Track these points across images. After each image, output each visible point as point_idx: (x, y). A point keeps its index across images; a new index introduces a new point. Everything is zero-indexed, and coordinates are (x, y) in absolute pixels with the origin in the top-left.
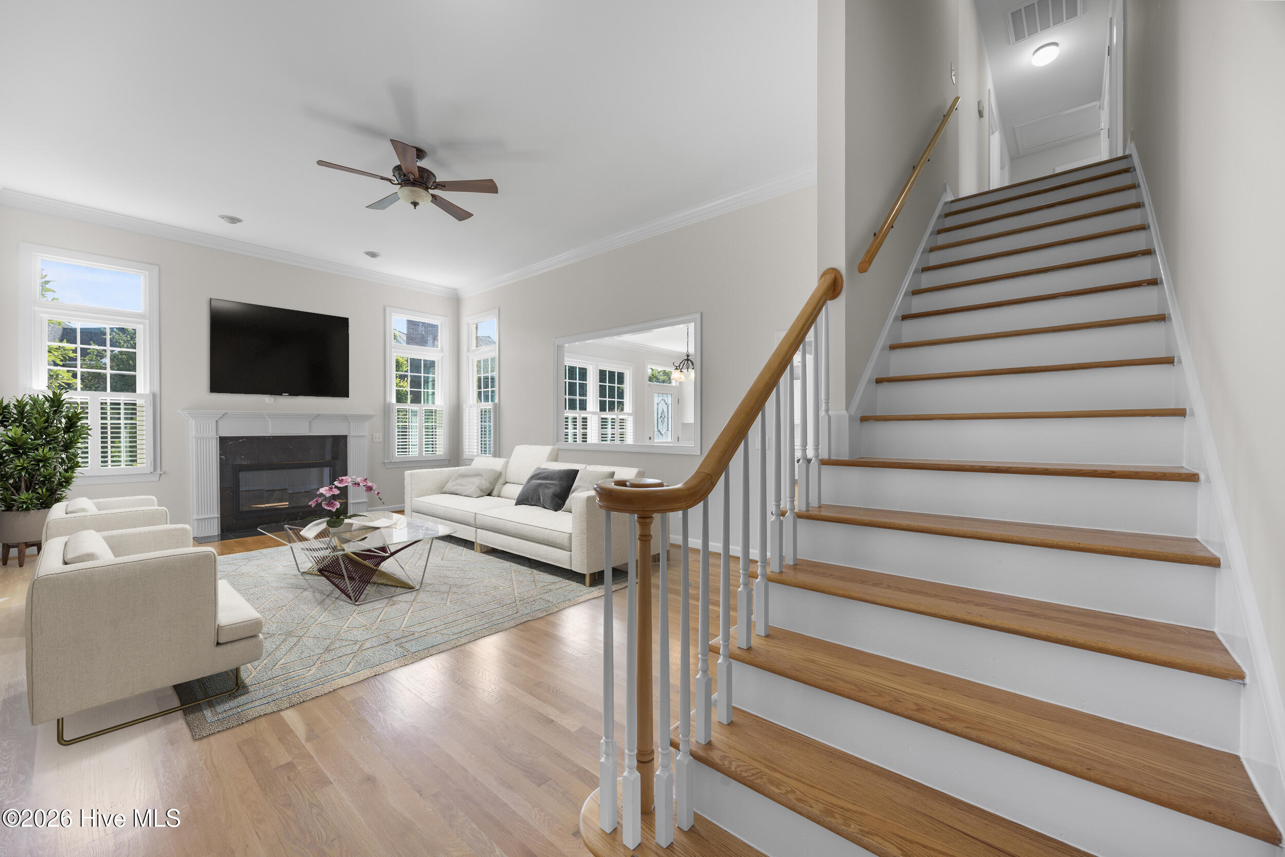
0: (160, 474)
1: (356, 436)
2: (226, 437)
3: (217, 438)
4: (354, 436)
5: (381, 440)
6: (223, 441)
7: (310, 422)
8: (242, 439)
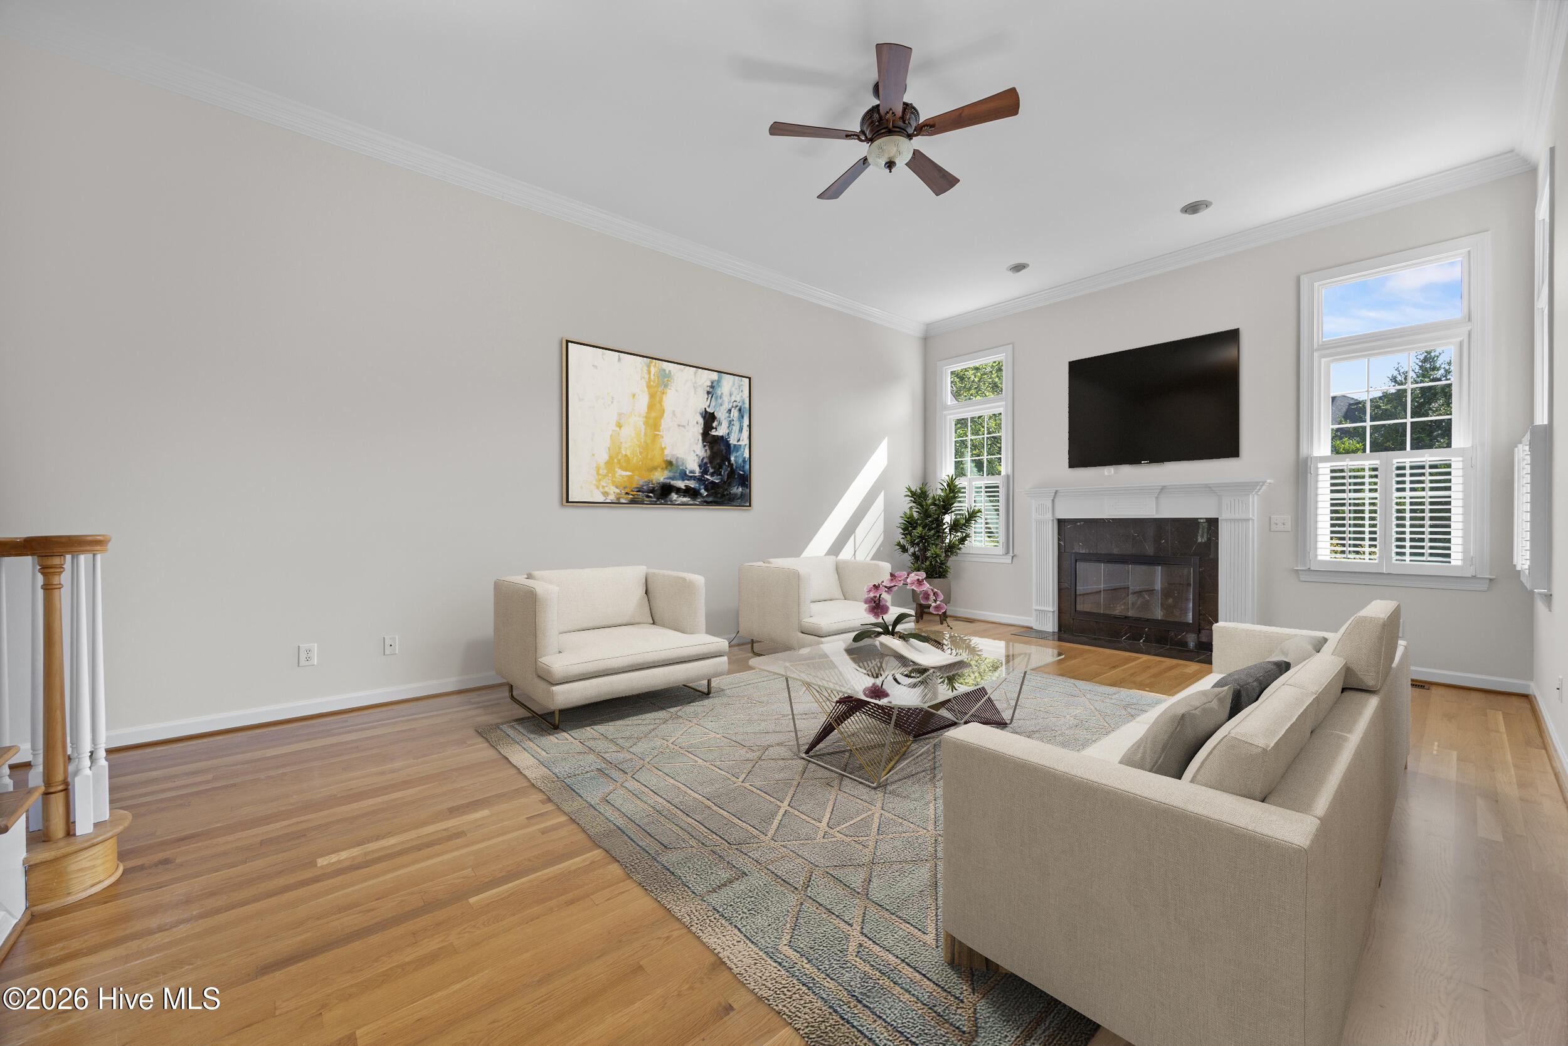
0: (1013, 557)
1: (1231, 520)
2: (1065, 519)
3: (1053, 520)
4: (1226, 520)
5: (1288, 527)
6: (1061, 522)
7: (1157, 498)
8: (1080, 522)
